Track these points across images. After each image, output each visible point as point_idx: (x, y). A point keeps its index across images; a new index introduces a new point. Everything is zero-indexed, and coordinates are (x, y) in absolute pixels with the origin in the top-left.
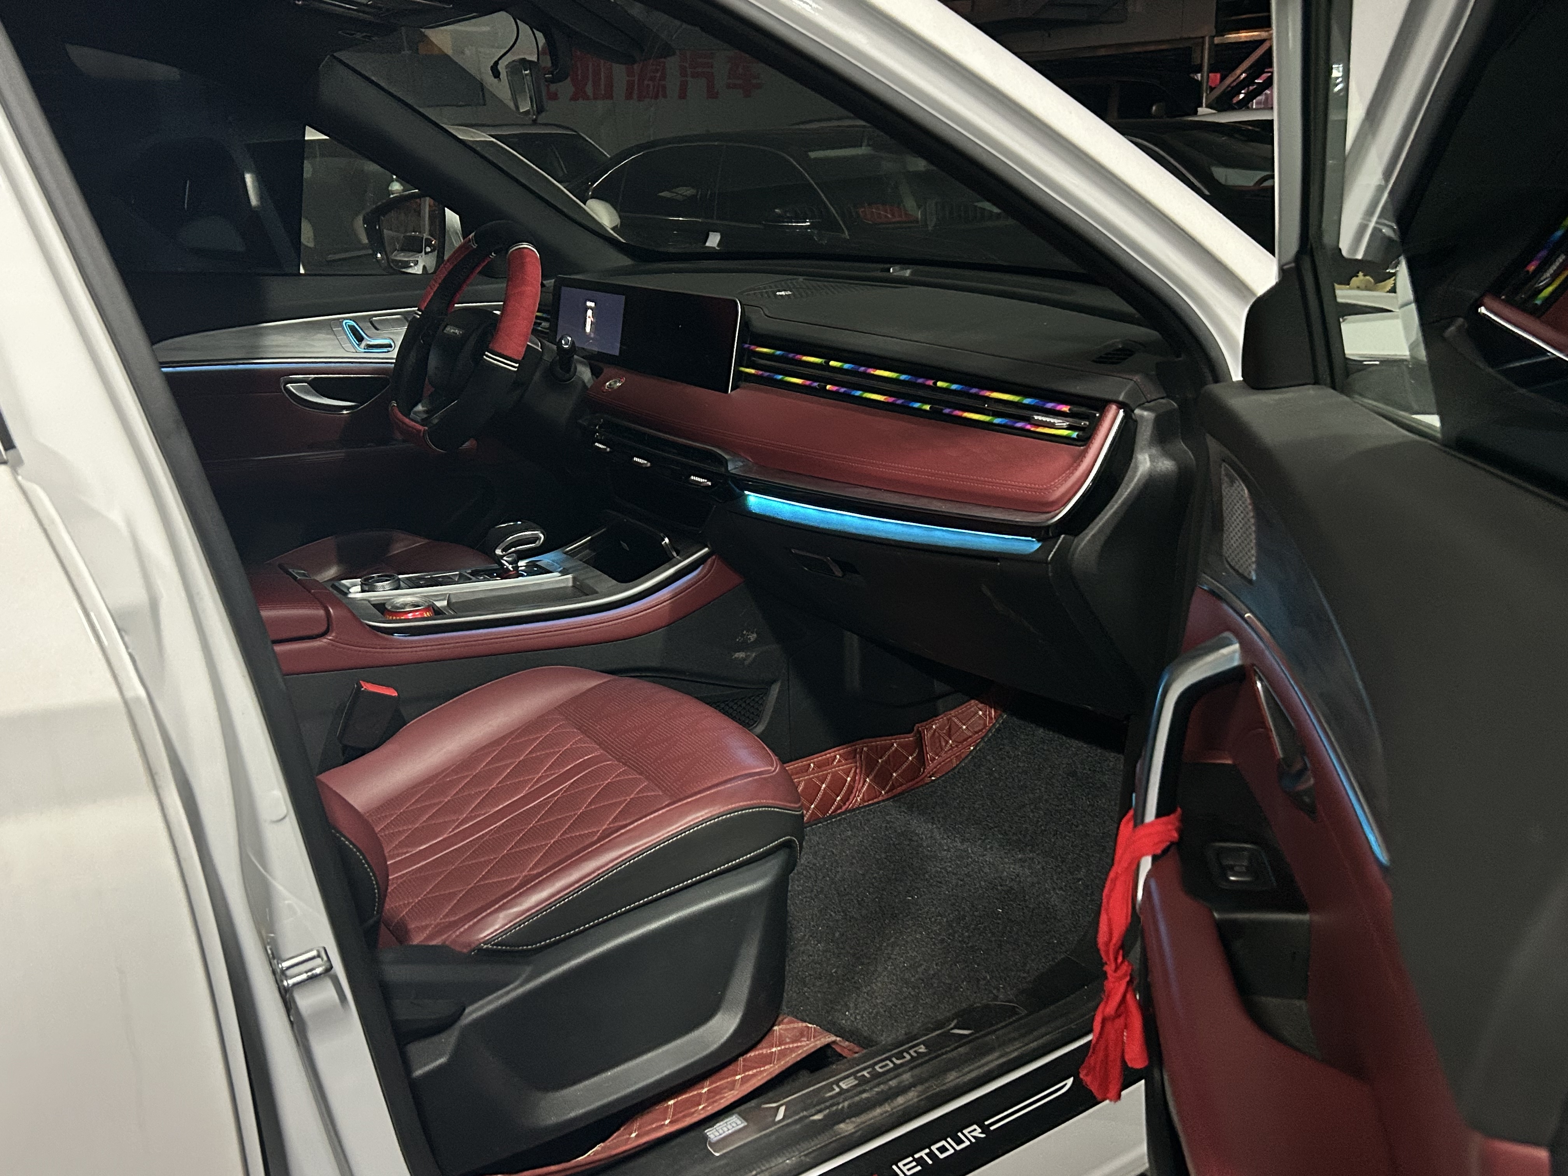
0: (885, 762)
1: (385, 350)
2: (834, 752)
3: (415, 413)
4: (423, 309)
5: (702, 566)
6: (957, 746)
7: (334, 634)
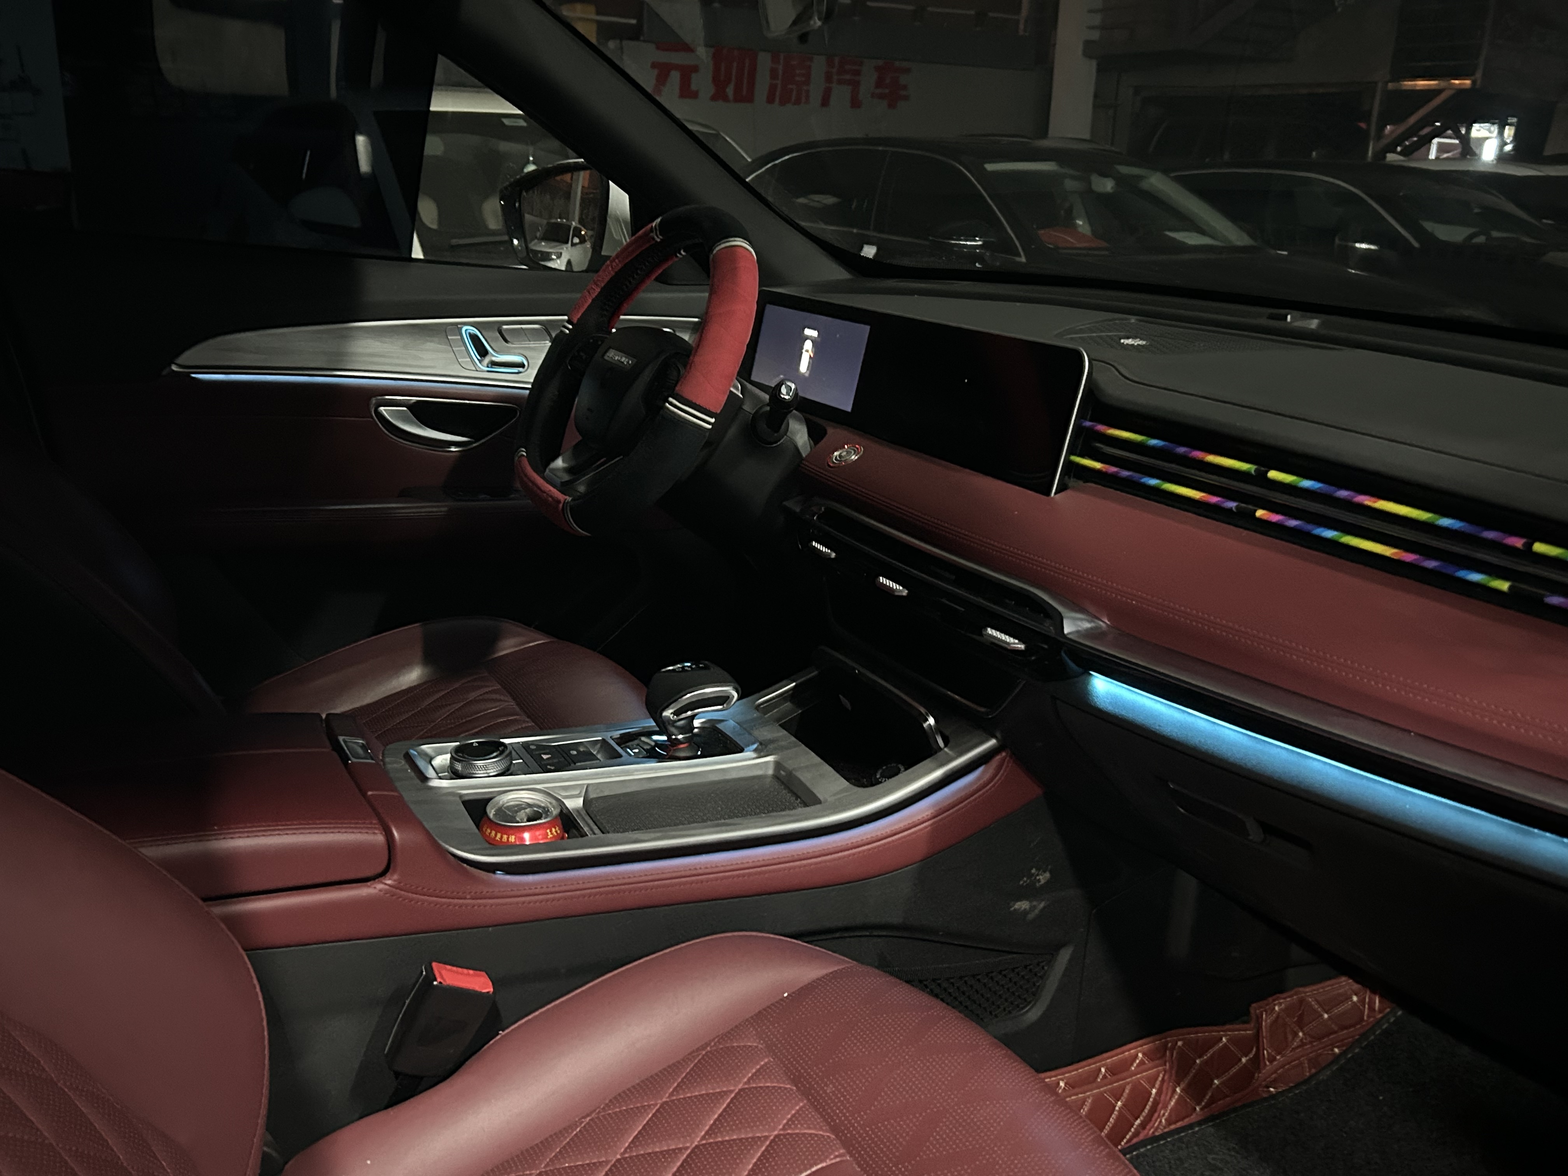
0: (1205, 1063)
1: (515, 370)
2: (1135, 1048)
3: (553, 471)
4: (575, 321)
5: (981, 769)
6: (1311, 1042)
7: (396, 877)
